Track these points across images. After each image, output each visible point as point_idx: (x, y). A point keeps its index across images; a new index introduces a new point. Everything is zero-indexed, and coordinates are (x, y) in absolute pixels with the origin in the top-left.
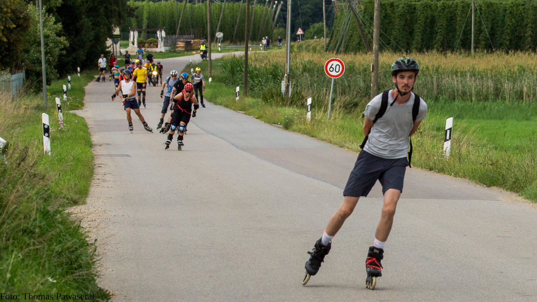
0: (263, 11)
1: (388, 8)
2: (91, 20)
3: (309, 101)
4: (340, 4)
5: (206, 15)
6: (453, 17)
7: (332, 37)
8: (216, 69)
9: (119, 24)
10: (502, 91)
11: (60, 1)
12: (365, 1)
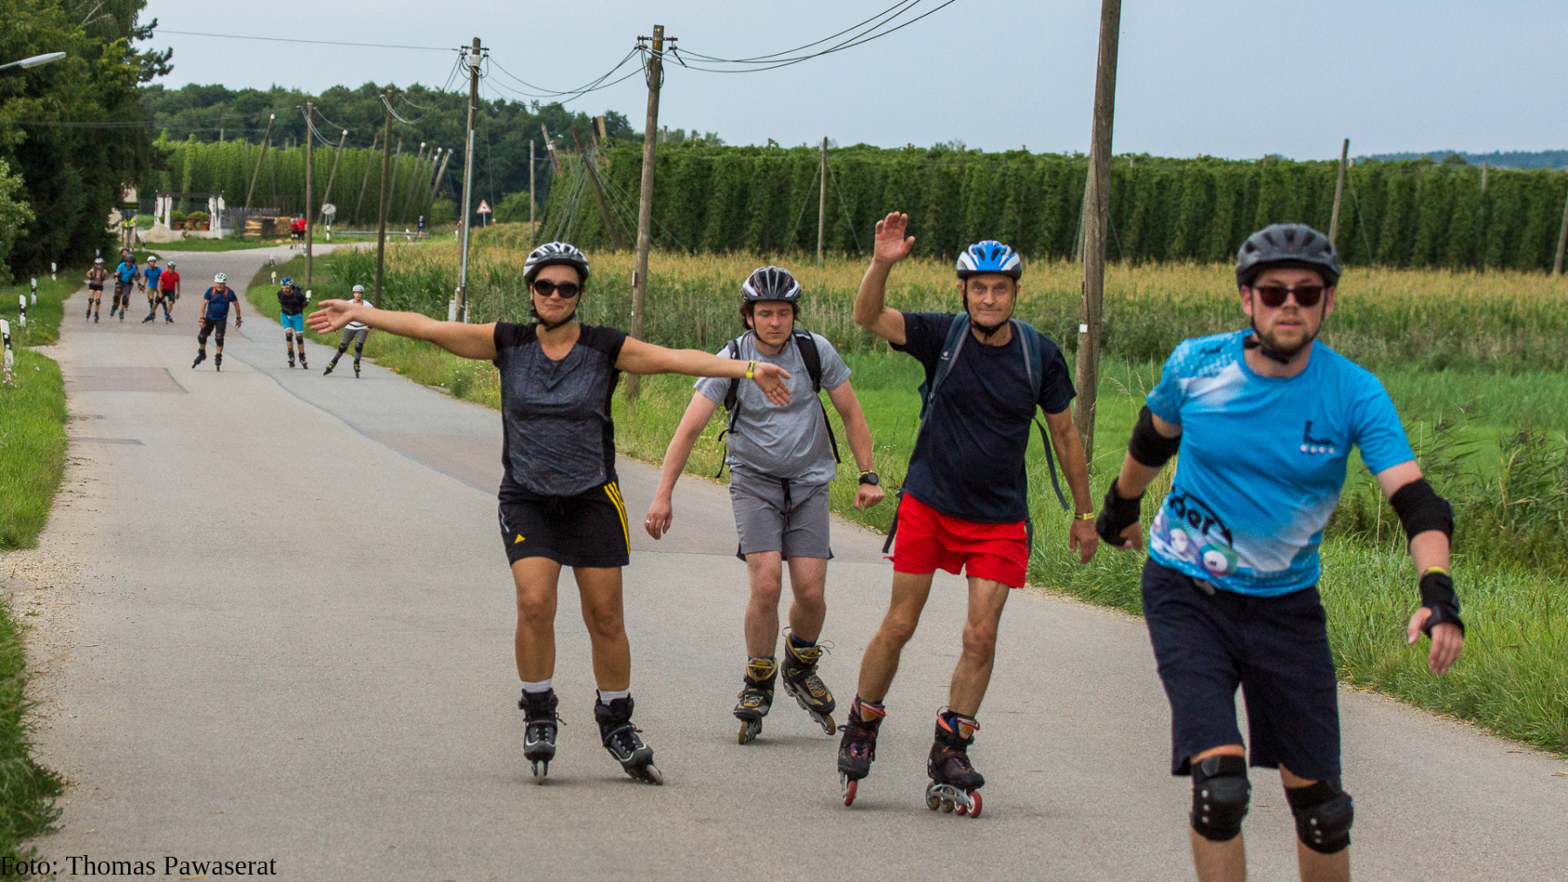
0: (413, 167)
2: (81, 172)
4: (564, 156)
5: (304, 170)
6: (783, 186)
7: (545, 219)
8: (319, 274)
9: (136, 182)
11: (22, 133)
12: (614, 150)
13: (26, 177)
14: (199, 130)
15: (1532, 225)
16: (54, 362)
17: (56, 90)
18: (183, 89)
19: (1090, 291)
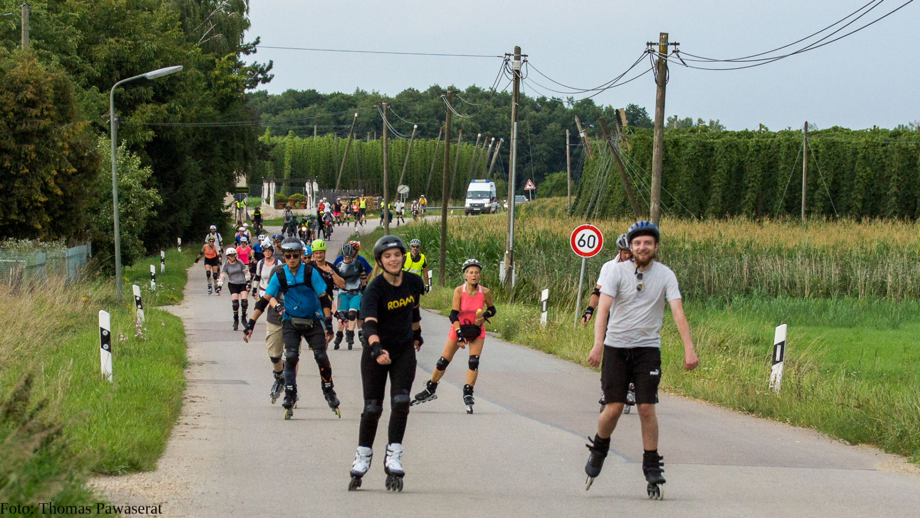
1: (670, 148)
2: (200, 163)
3: (545, 294)
4: (593, 142)
5: (381, 158)
6: (772, 163)
9: (246, 171)
10: (852, 282)
11: (151, 133)
12: (634, 136)
13: (155, 168)
14: (297, 127)
16: (178, 319)
17: (179, 97)
18: (283, 94)
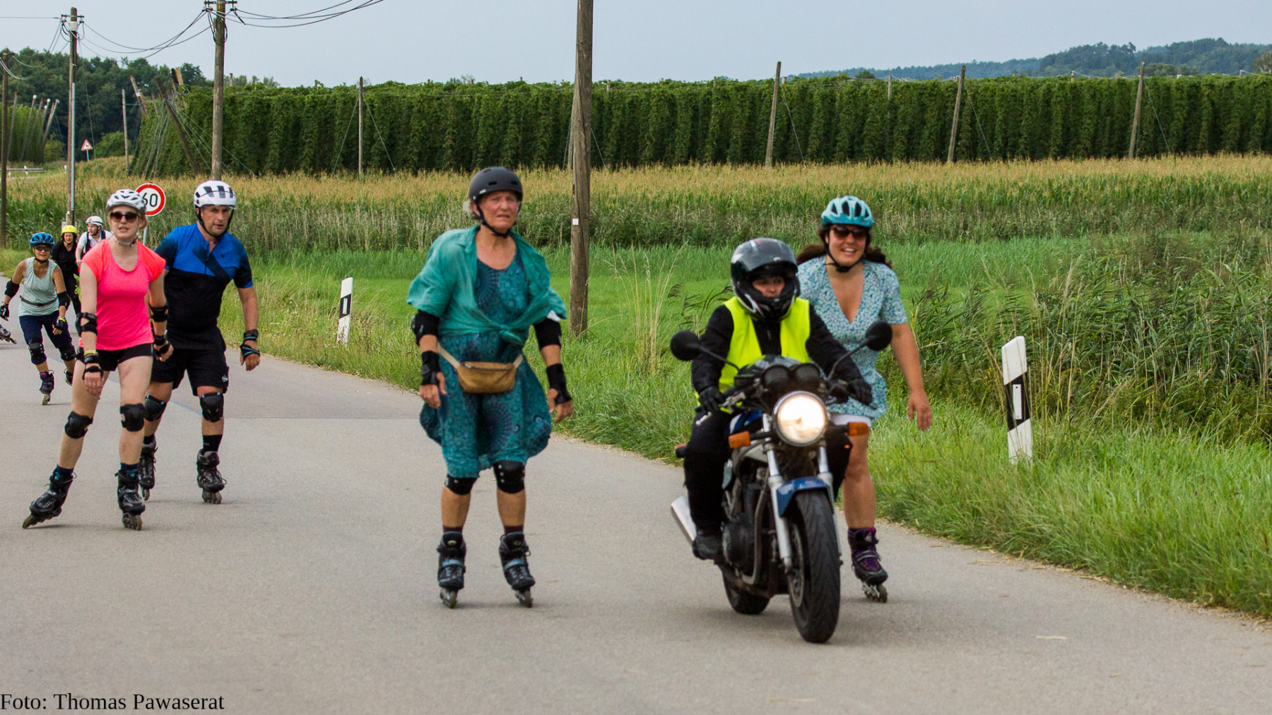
0: (28, 115)
4: (149, 101)
6: (328, 118)
7: (137, 155)
10: (411, 234)
12: (190, 95)
15: (929, 125)
19: (579, 191)
